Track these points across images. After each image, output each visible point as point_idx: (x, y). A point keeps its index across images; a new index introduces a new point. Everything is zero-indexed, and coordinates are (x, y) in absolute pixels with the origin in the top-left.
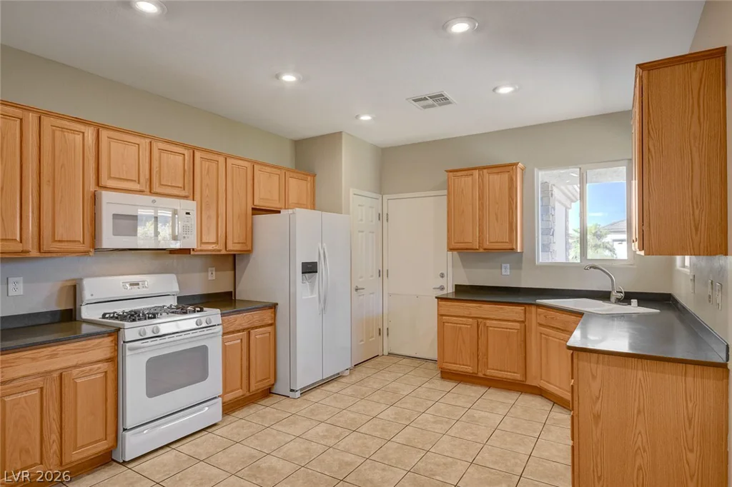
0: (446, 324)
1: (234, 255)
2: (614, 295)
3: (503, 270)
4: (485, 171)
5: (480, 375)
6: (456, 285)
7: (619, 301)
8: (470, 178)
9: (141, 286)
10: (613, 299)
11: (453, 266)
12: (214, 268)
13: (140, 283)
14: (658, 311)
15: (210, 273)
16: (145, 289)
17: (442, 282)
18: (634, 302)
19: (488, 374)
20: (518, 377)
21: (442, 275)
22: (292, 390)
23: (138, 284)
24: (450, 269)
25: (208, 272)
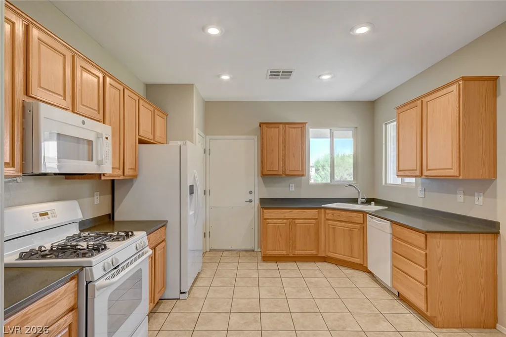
0: (269, 225)
1: (113, 181)
2: (360, 200)
3: (291, 188)
4: (287, 125)
5: (291, 255)
6: (260, 199)
7: (362, 203)
8: (277, 129)
9: (50, 215)
10: (359, 202)
11: (258, 186)
12: (98, 193)
13: (49, 213)
14: (387, 207)
15: (95, 198)
16: (54, 218)
17: (251, 197)
18: (373, 203)
19: (296, 253)
20: (314, 252)
21: (251, 192)
22: (181, 293)
23: (47, 214)
24: (256, 188)
25: (94, 196)
